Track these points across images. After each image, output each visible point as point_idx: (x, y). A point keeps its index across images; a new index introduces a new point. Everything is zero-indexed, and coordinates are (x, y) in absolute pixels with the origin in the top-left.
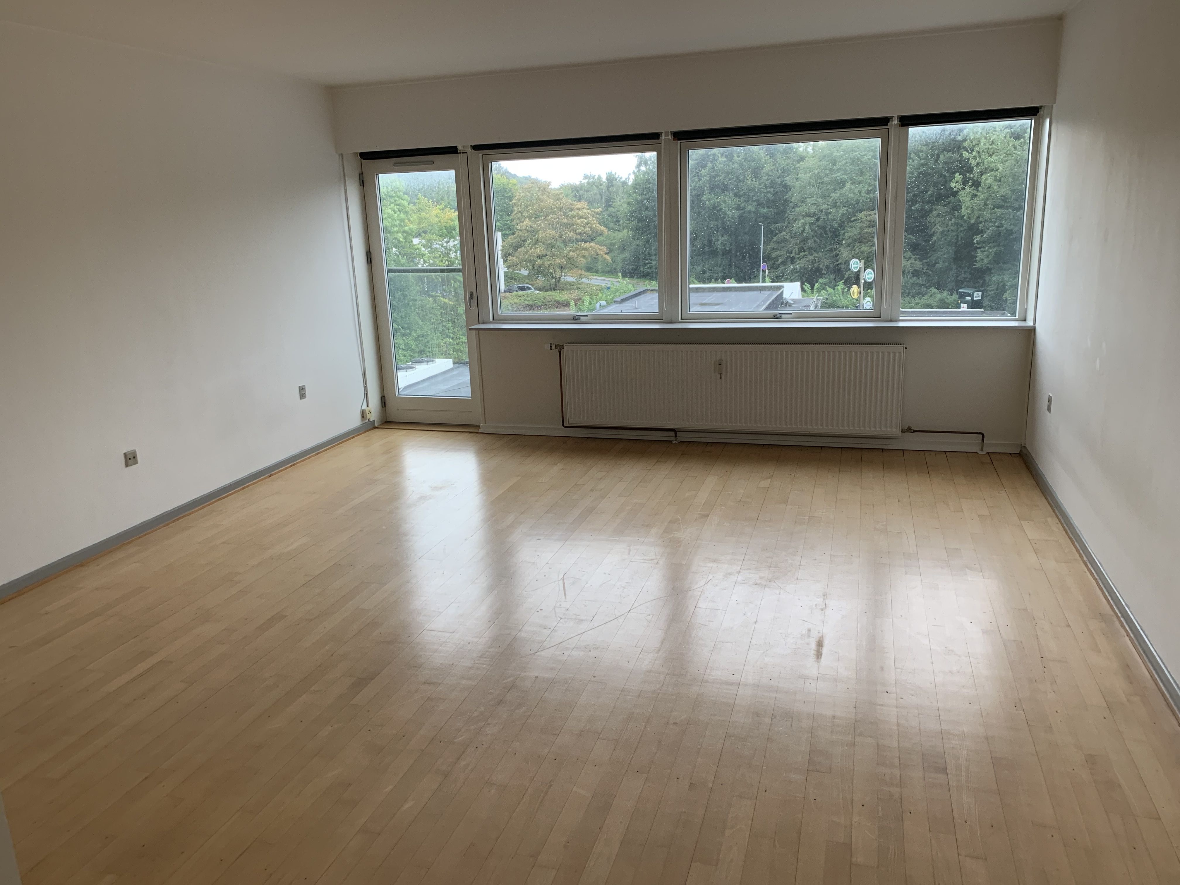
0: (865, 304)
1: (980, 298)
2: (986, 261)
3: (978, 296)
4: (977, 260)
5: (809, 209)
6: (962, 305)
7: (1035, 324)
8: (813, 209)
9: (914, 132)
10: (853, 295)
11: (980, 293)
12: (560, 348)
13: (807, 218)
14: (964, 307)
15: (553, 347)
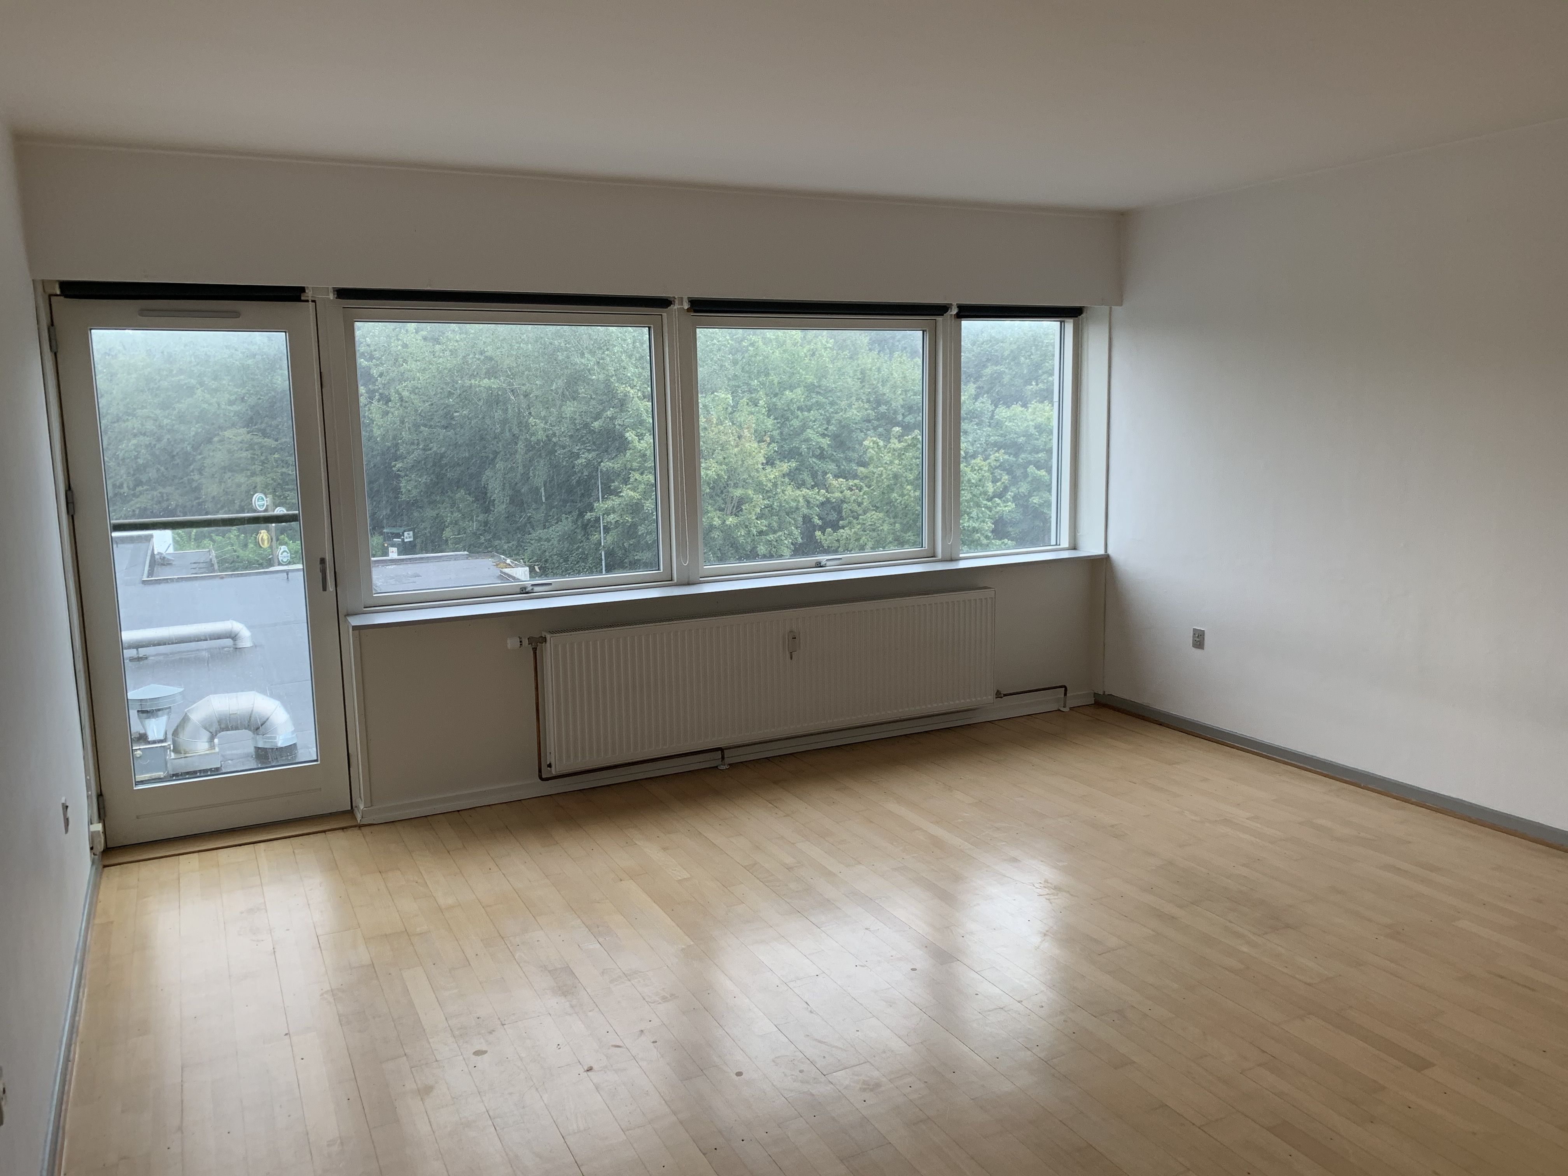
0: (280, 555)
1: (412, 539)
2: (415, 492)
3: (408, 537)
4: (402, 492)
5: (142, 425)
6: (391, 549)
7: (1106, 551)
8: (150, 426)
9: (969, 326)
10: (263, 544)
11: (411, 533)
12: (536, 643)
13: (141, 438)
14: (393, 553)
15: (526, 642)
